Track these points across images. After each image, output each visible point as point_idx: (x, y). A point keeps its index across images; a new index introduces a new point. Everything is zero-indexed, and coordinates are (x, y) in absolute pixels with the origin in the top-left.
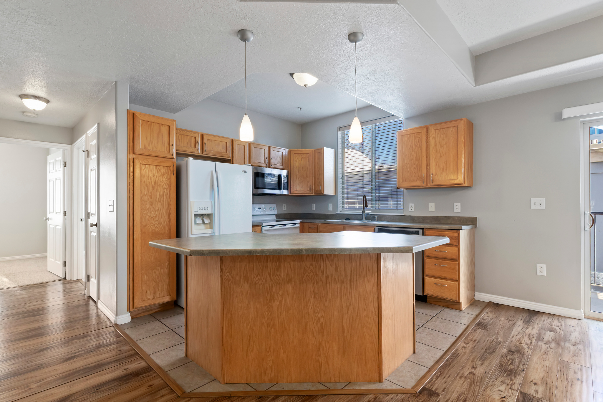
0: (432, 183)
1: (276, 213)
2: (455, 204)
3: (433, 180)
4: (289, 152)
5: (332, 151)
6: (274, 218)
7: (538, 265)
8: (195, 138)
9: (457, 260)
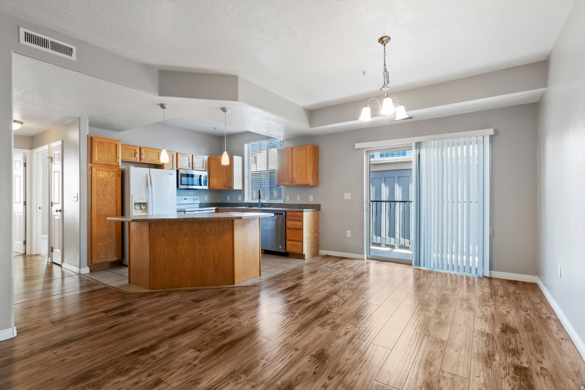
0: (294, 183)
1: (199, 202)
2: (310, 196)
3: (295, 181)
4: (209, 159)
5: (241, 158)
6: (198, 206)
7: (348, 231)
8: (135, 150)
9: (301, 229)
